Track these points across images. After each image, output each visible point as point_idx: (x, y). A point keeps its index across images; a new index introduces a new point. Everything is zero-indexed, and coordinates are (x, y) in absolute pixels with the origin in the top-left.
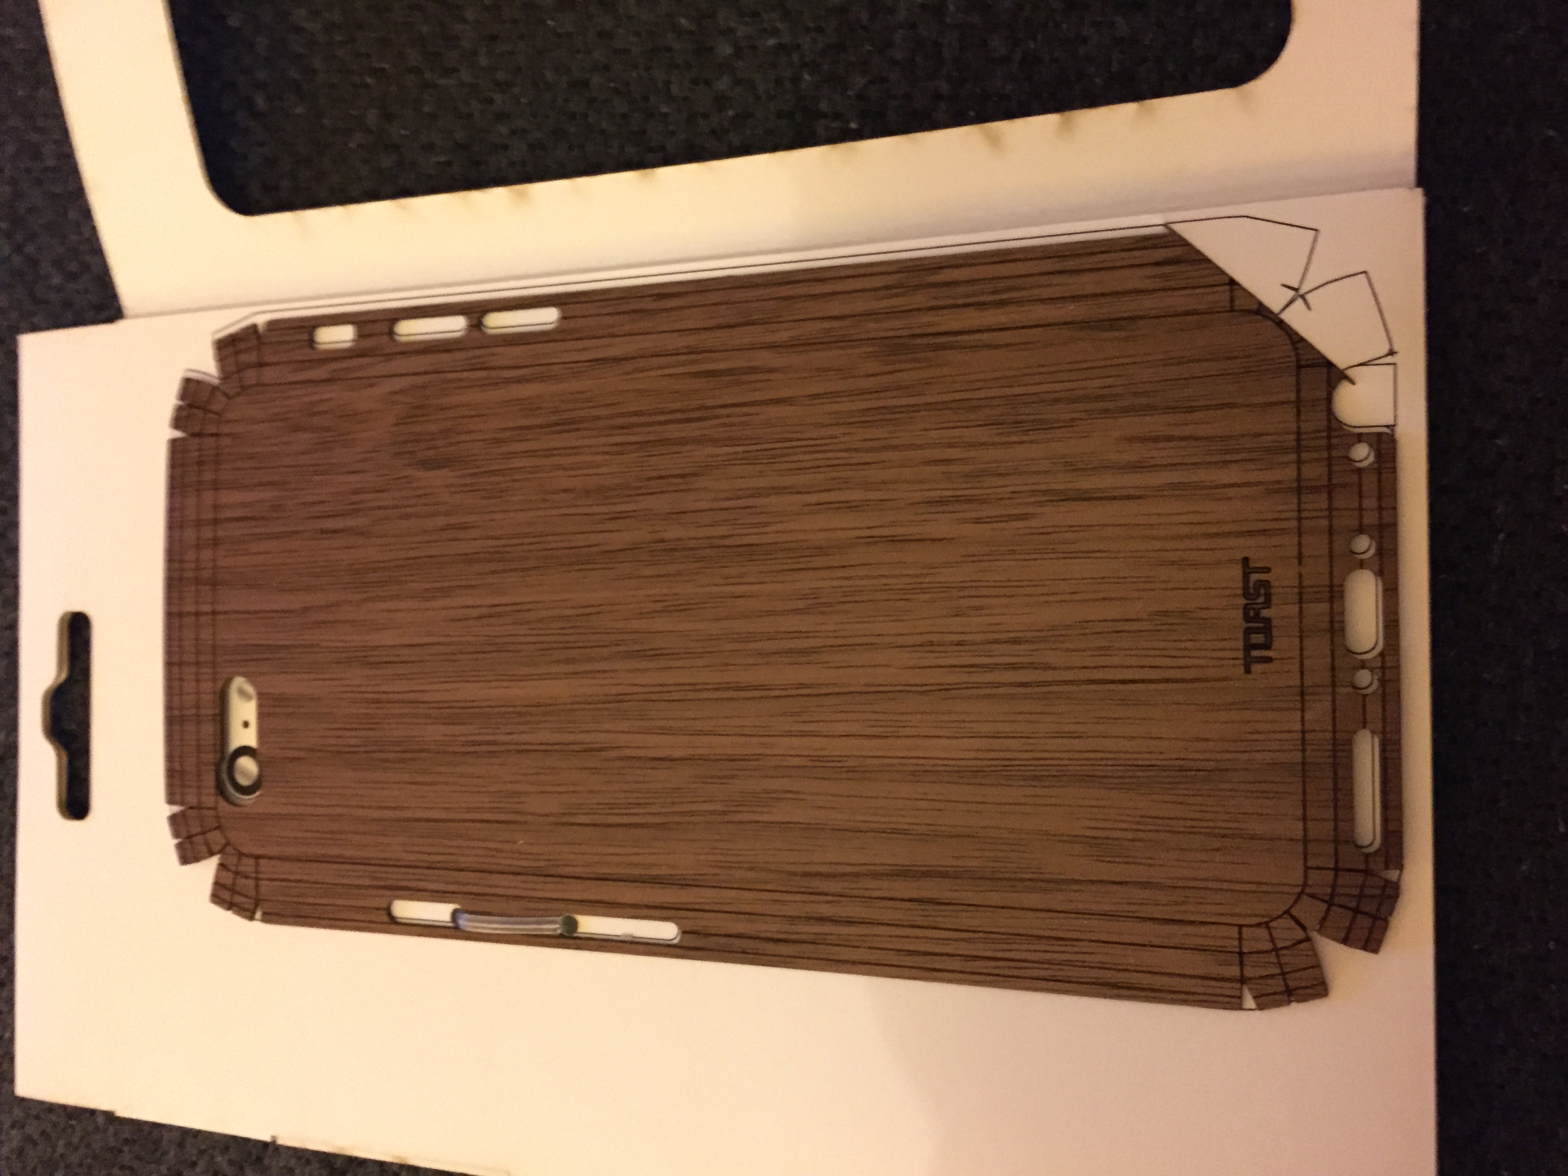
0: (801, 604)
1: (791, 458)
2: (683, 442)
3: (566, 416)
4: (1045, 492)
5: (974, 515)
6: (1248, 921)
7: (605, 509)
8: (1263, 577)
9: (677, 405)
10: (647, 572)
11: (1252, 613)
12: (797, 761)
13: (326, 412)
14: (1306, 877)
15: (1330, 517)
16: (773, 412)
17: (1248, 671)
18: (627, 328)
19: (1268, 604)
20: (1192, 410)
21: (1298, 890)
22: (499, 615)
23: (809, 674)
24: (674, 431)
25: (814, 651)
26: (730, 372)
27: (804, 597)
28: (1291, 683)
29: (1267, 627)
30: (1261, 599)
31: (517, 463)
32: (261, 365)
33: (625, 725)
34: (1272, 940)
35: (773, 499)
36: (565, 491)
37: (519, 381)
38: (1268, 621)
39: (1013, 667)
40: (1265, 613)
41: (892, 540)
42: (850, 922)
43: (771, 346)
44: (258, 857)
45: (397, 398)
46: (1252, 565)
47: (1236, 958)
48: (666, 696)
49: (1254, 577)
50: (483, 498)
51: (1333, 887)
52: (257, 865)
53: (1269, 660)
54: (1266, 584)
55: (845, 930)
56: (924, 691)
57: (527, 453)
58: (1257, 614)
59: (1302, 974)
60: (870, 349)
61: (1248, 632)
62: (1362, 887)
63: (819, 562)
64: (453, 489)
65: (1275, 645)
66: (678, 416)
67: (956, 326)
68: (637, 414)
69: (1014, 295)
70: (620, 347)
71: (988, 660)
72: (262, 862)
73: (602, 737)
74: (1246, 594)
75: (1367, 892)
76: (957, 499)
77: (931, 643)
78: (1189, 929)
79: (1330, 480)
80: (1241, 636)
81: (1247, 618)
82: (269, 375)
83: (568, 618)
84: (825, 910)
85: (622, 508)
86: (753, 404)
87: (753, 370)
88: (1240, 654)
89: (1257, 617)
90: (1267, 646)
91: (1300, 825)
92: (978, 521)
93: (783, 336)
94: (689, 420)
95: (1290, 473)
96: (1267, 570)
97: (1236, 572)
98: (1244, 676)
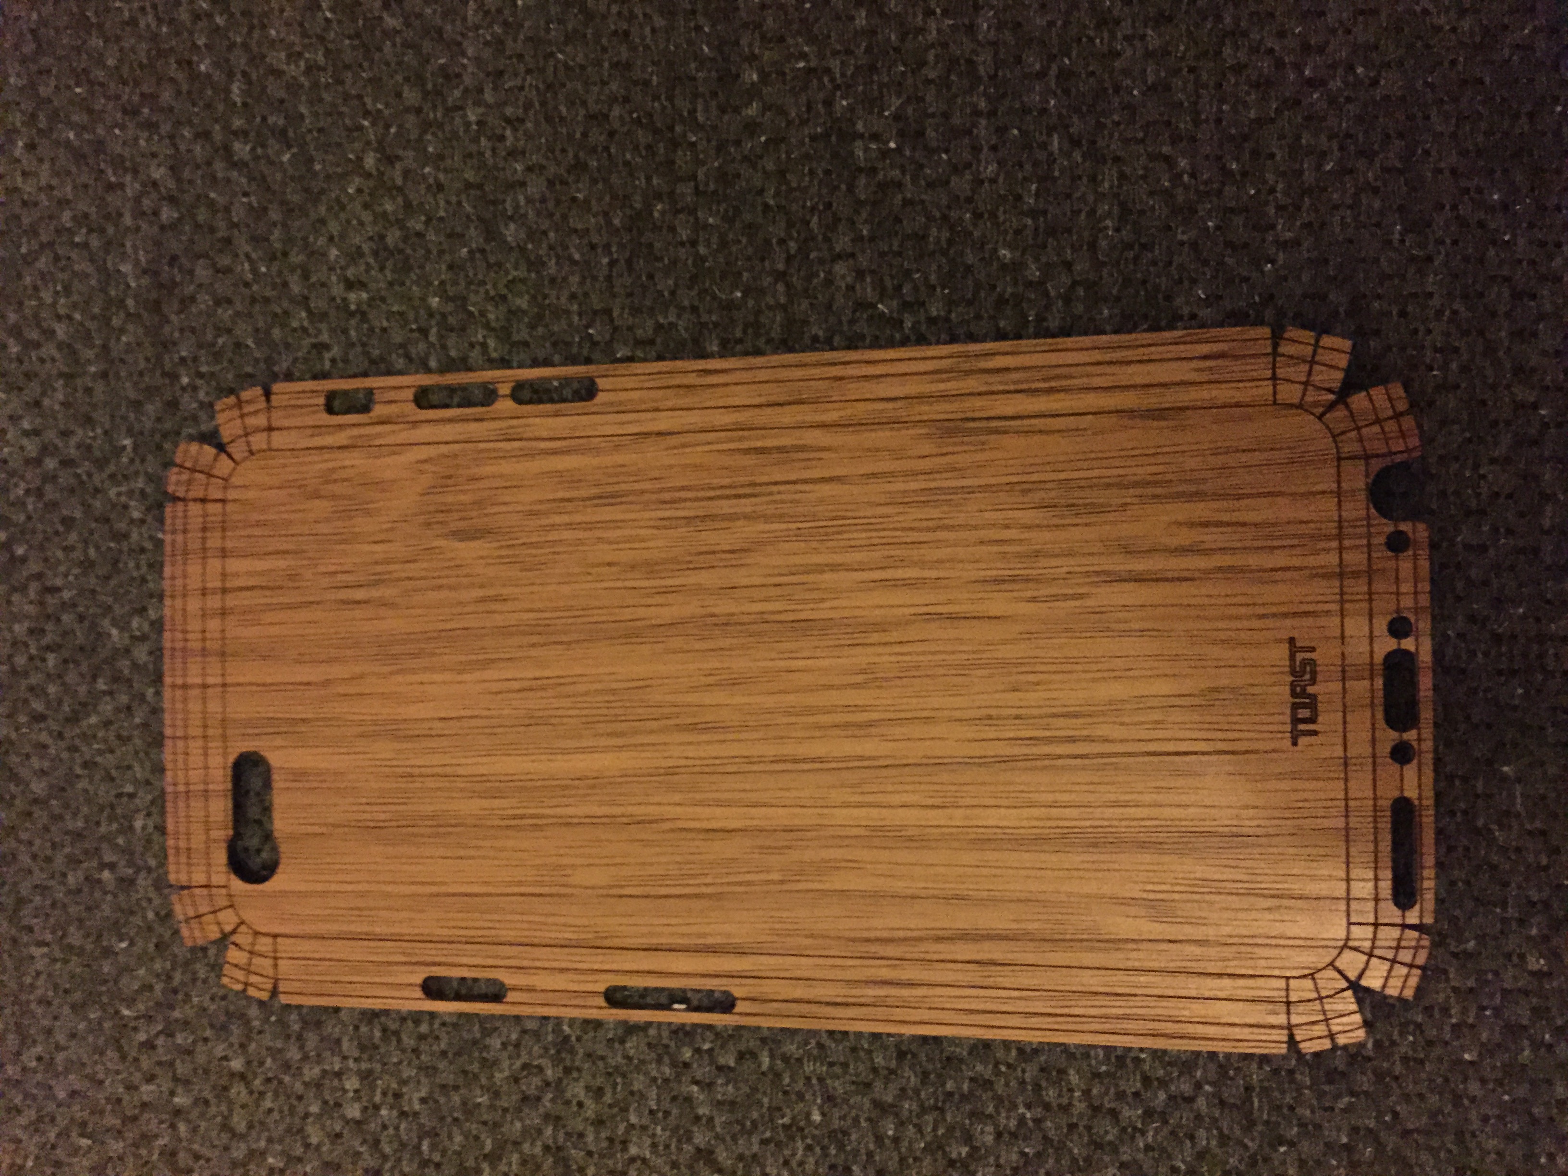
0: (860, 678)
1: (846, 536)
2: (733, 517)
3: (609, 489)
4: (1097, 573)
5: (1029, 594)
6: (1295, 973)
7: (652, 583)
8: (1308, 655)
9: (726, 481)
10: (698, 646)
12: (855, 831)
13: (346, 480)
14: (1348, 932)
15: (1370, 600)
16: (826, 490)
17: (1295, 744)
18: (670, 404)
19: (1313, 681)
20: (1240, 497)
21: (1341, 943)
22: (543, 688)
23: (868, 747)
24: (726, 507)
25: (870, 724)
26: (780, 449)
27: (863, 672)
28: (1335, 755)
29: (1313, 703)
30: (1307, 677)
31: (556, 535)
32: (270, 429)
33: (677, 798)
34: (1317, 990)
35: (828, 576)
36: (609, 564)
37: (556, 452)
38: (1314, 697)
39: (1072, 740)
40: (1310, 690)
41: (952, 617)
42: (911, 984)
43: (823, 426)
44: (275, 936)
45: (426, 466)
46: (1298, 644)
47: (1284, 1008)
48: (721, 769)
49: (1300, 656)
50: (522, 570)
51: (1374, 939)
52: (275, 944)
53: (1315, 733)
54: (1312, 662)
55: (905, 992)
56: (982, 762)
57: (569, 526)
58: (1304, 690)
59: (1345, 1020)
60: (923, 431)
61: (1295, 707)
62: (1399, 940)
63: (875, 638)
64: (490, 561)
65: (1320, 719)
66: (728, 492)
67: (1010, 411)
68: (683, 488)
69: (1064, 383)
70: (664, 422)
71: (1048, 733)
72: (279, 940)
73: (651, 809)
74: (1293, 672)
75: (1403, 943)
76: (1013, 579)
77: (990, 717)
78: (1241, 982)
79: (1369, 566)
80: (1288, 710)
81: (1294, 694)
82: (278, 440)
83: (613, 691)
84: (886, 973)
85: (670, 582)
86: (805, 481)
87: (803, 448)
88: (1289, 728)
89: (1304, 694)
90: (1312, 720)
91: (1343, 885)
92: (1034, 600)
93: (833, 416)
94: (738, 496)
95: (1333, 559)
96: (1313, 649)
97: (1284, 650)
98: (1292, 748)
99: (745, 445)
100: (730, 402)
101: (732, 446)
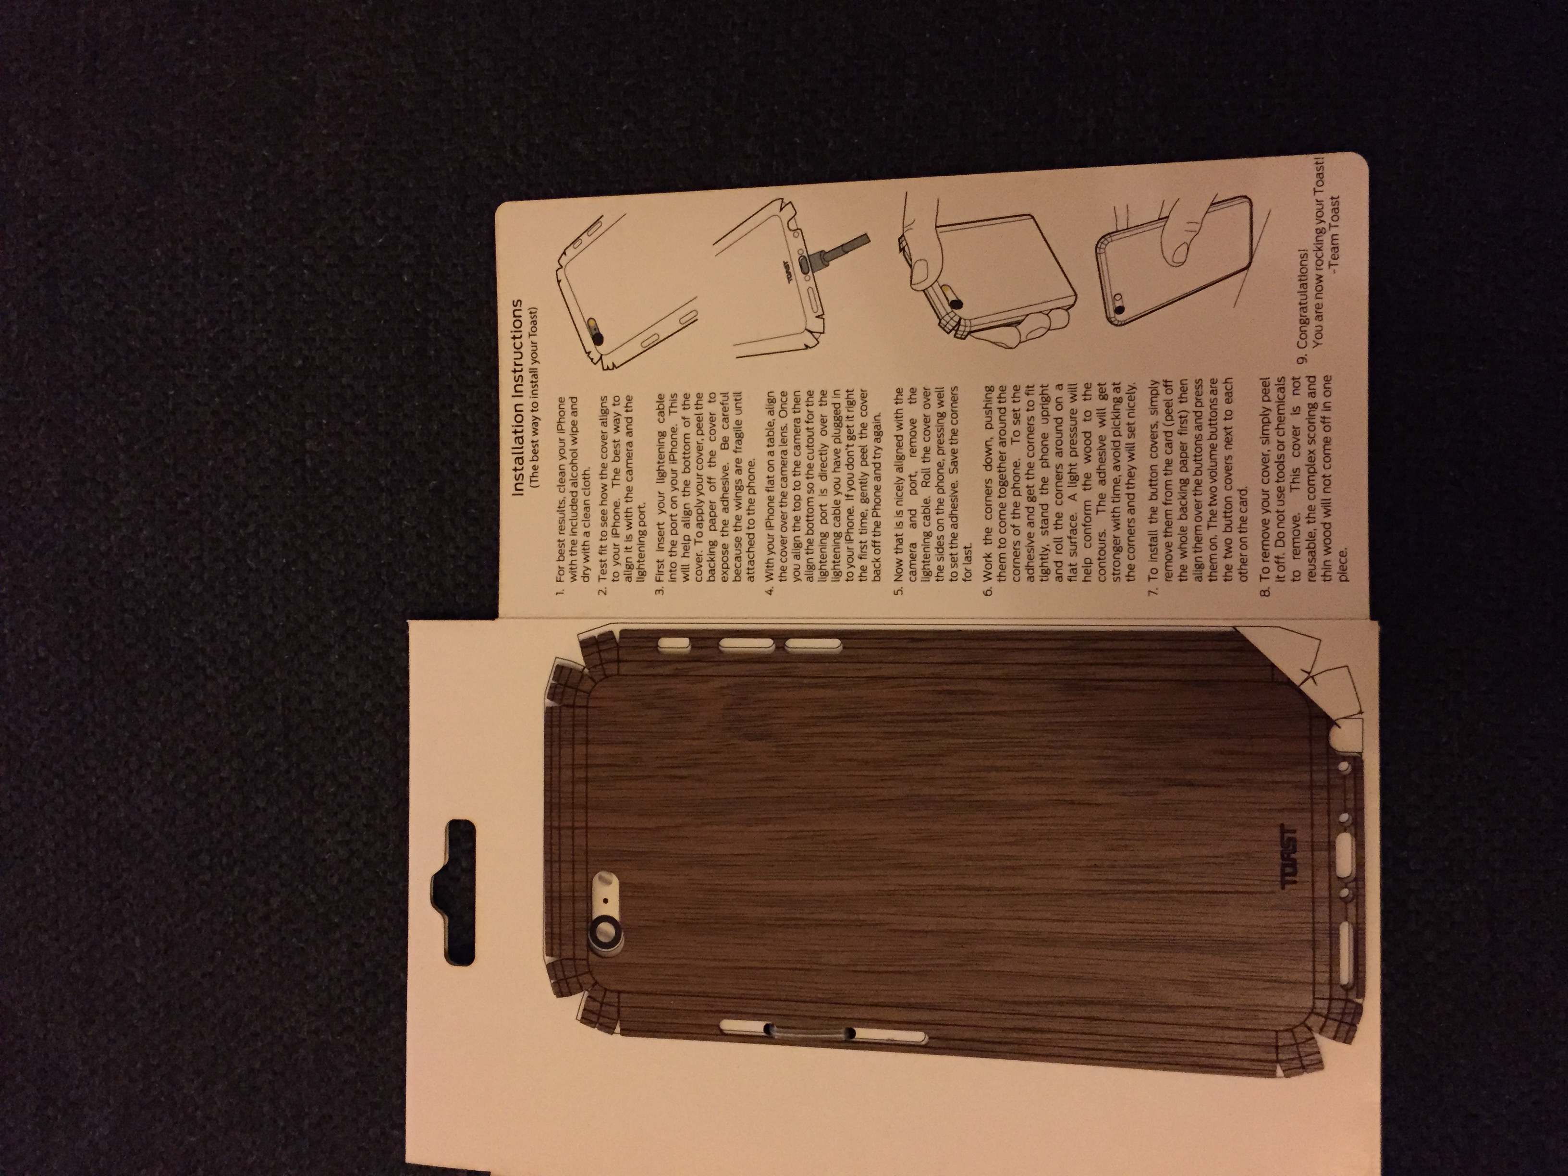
0: (1012, 839)
1: (1004, 749)
2: (932, 734)
3: (850, 712)
4: (1163, 780)
5: (1122, 790)
6: (1282, 1028)
7: (878, 773)
8: (1291, 835)
9: (929, 711)
10: (909, 814)
11: (1286, 856)
12: (1008, 934)
13: (672, 697)
14: (1314, 1003)
15: (1328, 804)
16: (993, 719)
17: (1283, 888)
18: (891, 658)
19: (1294, 851)
20: (1251, 737)
21: (1310, 1010)
23: (1017, 882)
24: (926, 727)
25: (1021, 868)
26: (964, 692)
27: (1014, 835)
28: (1307, 895)
29: (1294, 864)
30: (1291, 848)
31: (815, 740)
32: (619, 661)
33: (894, 910)
34: (1295, 1039)
35: (993, 774)
36: (851, 760)
37: (816, 686)
38: (1294, 860)
39: (1148, 882)
40: (1293, 856)
41: (1073, 803)
42: (1042, 1031)
43: (990, 678)
44: (619, 992)
45: (725, 691)
46: (1286, 828)
47: (1274, 1050)
48: (921, 893)
49: (1287, 835)
50: (791, 762)
51: (1329, 1008)
52: (619, 997)
53: (1295, 882)
54: (1294, 840)
55: (1038, 1036)
56: (1091, 894)
57: (822, 734)
58: (1289, 856)
59: (1312, 1057)
60: (1053, 685)
61: (1283, 866)
62: (1344, 1009)
63: (1023, 814)
64: (769, 754)
65: (1298, 874)
66: (929, 717)
67: (1105, 676)
69: (1145, 660)
70: (887, 670)
71: (1131, 877)
72: (623, 995)
74: (1282, 845)
75: (1347, 1011)
76: (1112, 781)
77: (1096, 866)
78: (1248, 1033)
79: (1328, 782)
80: (1279, 868)
81: (1283, 858)
82: (624, 669)
83: (851, 841)
84: (1029, 1024)
86: (979, 713)
87: (978, 692)
88: (1279, 879)
89: (1289, 858)
90: (1294, 874)
91: (1311, 975)
92: (1124, 794)
93: (997, 672)
94: (937, 721)
95: (1306, 777)
96: (1294, 831)
97: (1276, 832)
98: (1281, 891)
99: (938, 688)
100: (931, 660)
101: (930, 688)
